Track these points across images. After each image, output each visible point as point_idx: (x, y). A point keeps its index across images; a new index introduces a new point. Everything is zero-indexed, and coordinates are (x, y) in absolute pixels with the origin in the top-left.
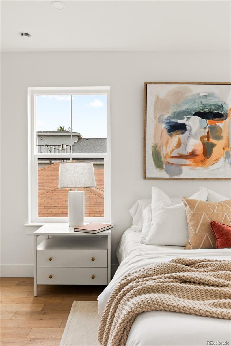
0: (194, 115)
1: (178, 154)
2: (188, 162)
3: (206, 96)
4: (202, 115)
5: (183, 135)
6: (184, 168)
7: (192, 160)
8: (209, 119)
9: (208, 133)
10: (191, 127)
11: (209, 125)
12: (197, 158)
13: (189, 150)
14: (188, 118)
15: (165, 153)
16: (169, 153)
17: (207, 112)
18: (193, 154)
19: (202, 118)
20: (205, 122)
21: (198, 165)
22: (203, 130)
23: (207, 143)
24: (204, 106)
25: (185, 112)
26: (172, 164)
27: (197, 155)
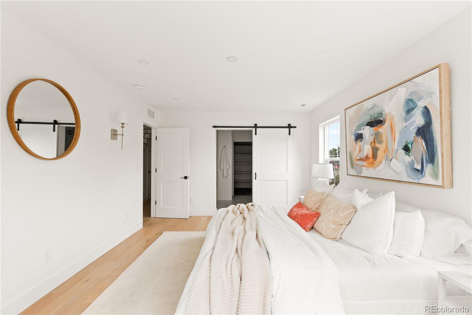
0: (366, 126)
1: (360, 157)
2: (365, 163)
3: (372, 107)
4: (371, 124)
5: (361, 143)
6: (364, 168)
7: (367, 162)
8: (374, 127)
9: (374, 139)
10: (365, 136)
11: (374, 132)
12: (369, 160)
13: (365, 155)
14: (364, 128)
15: (354, 157)
16: (356, 157)
17: (373, 120)
18: (367, 157)
19: (371, 127)
20: (372, 129)
21: (370, 167)
22: (371, 136)
23: (374, 147)
24: (371, 116)
25: (362, 124)
26: (358, 165)
27: (369, 158)
